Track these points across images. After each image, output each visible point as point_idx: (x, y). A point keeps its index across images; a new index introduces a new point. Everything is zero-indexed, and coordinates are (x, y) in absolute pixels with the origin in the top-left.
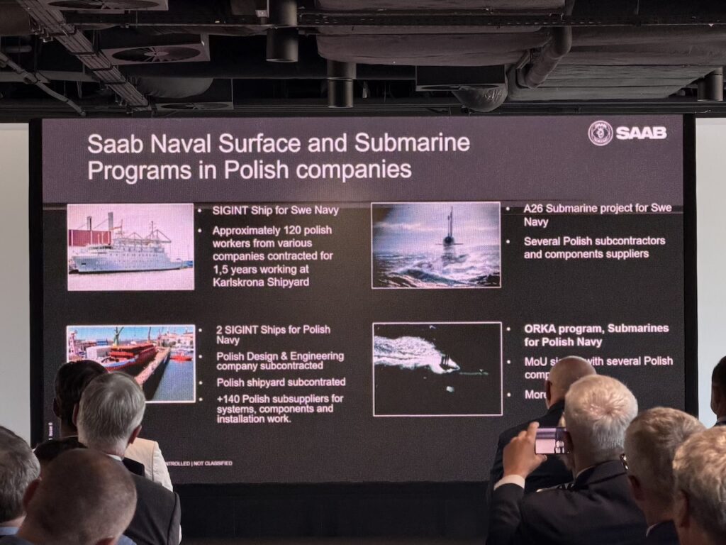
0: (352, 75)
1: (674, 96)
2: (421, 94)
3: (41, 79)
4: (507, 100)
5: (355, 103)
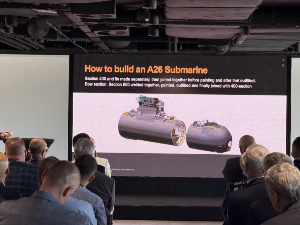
0: (177, 41)
1: (284, 50)
2: (200, 48)
3: (74, 41)
4: (228, 50)
5: (177, 50)
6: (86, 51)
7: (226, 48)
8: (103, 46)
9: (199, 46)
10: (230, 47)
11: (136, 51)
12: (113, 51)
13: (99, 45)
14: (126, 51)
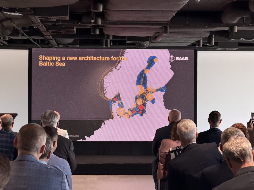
0: (111, 38)
2: (128, 44)
3: (31, 38)
4: (149, 46)
6: (39, 46)
7: (147, 44)
8: (53, 42)
10: (150, 43)
11: (78, 46)
12: (60, 46)
13: (51, 41)
14: (70, 46)
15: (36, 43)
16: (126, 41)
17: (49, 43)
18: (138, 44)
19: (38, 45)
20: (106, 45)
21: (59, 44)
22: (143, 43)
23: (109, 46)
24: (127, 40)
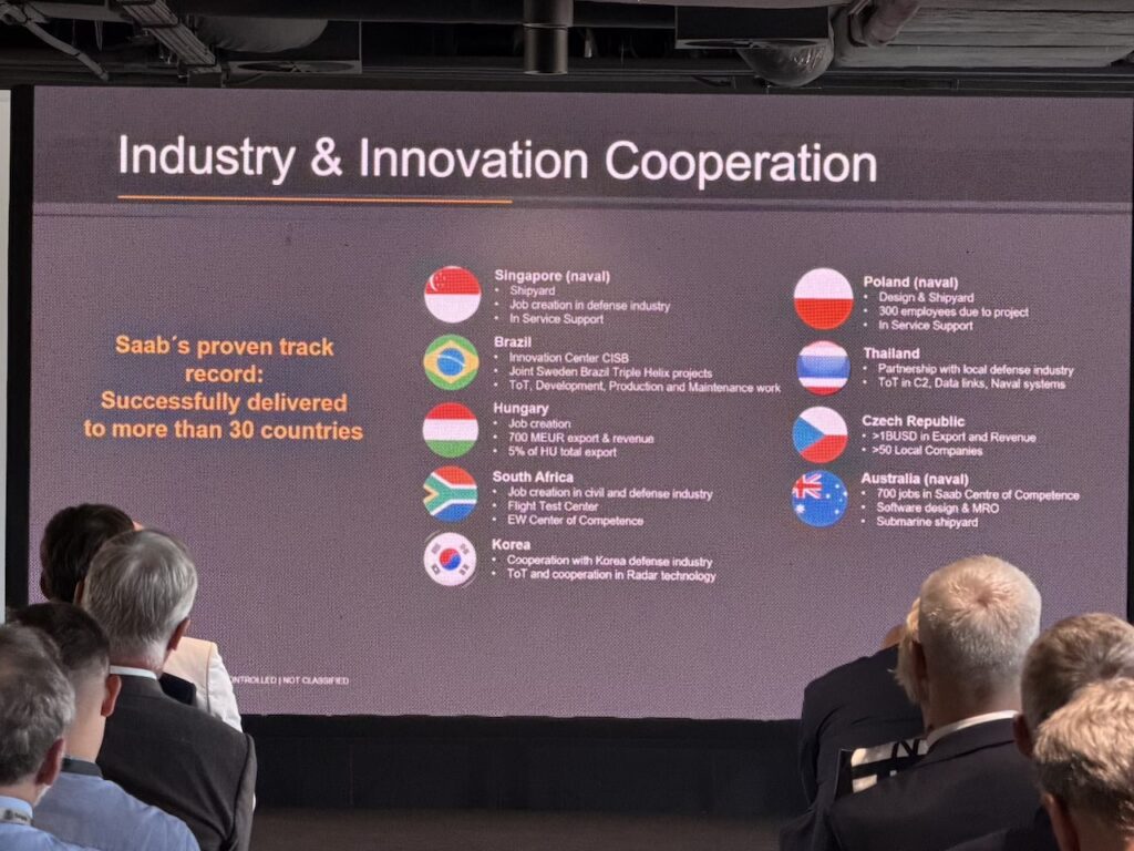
0: (566, 21)
1: (1119, 64)
2: (685, 53)
3: (35, 17)
4: (832, 65)
6: (95, 67)
7: (819, 56)
8: (186, 43)
9: (681, 44)
10: (838, 51)
11: (357, 67)
12: (235, 67)
13: (164, 37)
14: (302, 67)
15: (68, 49)
16: (669, 37)
17: (155, 50)
18: (757, 54)
19: (84, 58)
20: (546, 61)
21: (222, 55)
22: (792, 52)
23: (562, 66)
24: (675, 27)
